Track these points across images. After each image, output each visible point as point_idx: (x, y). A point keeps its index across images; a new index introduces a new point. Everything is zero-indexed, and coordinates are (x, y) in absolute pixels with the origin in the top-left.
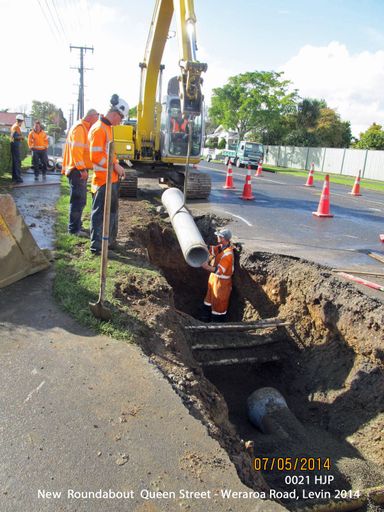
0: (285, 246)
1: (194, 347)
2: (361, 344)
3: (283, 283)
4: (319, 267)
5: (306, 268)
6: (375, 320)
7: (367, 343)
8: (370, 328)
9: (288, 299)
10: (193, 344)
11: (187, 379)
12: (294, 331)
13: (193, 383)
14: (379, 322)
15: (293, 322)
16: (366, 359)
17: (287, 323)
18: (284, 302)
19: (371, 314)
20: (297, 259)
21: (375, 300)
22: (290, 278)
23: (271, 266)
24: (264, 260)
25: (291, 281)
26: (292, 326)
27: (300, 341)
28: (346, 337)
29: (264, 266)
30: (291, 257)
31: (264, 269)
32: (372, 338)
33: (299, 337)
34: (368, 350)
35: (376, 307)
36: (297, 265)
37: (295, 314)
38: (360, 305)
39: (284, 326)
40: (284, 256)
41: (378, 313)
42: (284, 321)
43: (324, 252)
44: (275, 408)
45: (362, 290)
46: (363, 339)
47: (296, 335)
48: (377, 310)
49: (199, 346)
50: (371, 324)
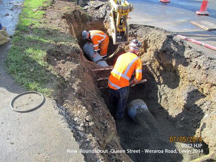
0: (146, 20)
1: (98, 80)
2: (189, 76)
3: (145, 41)
4: (165, 31)
5: (158, 33)
6: (199, 64)
7: (192, 75)
8: (195, 67)
9: (148, 50)
10: (98, 78)
11: (87, 121)
12: (151, 68)
13: (91, 124)
14: (201, 65)
15: (151, 63)
16: (191, 84)
17: (148, 63)
18: (146, 52)
19: (196, 60)
20: (153, 27)
21: (199, 52)
22: (149, 38)
23: (139, 32)
24: (135, 28)
25: (150, 40)
26: (150, 65)
27: (154, 72)
28: (180, 71)
29: (136, 32)
30: (150, 26)
31: (135, 34)
32: (196, 73)
33: (154, 71)
34: (193, 79)
35: (200, 56)
36: (153, 31)
37: (152, 58)
38: (189, 54)
39: (146, 65)
40: (146, 26)
41: (201, 60)
42: (146, 62)
43: (168, 23)
44: (142, 111)
45: (191, 46)
46: (190, 73)
47: (152, 69)
48: (200, 57)
49: (101, 79)
50: (196, 66)
